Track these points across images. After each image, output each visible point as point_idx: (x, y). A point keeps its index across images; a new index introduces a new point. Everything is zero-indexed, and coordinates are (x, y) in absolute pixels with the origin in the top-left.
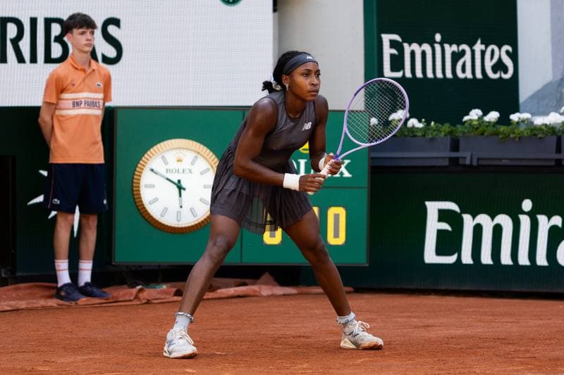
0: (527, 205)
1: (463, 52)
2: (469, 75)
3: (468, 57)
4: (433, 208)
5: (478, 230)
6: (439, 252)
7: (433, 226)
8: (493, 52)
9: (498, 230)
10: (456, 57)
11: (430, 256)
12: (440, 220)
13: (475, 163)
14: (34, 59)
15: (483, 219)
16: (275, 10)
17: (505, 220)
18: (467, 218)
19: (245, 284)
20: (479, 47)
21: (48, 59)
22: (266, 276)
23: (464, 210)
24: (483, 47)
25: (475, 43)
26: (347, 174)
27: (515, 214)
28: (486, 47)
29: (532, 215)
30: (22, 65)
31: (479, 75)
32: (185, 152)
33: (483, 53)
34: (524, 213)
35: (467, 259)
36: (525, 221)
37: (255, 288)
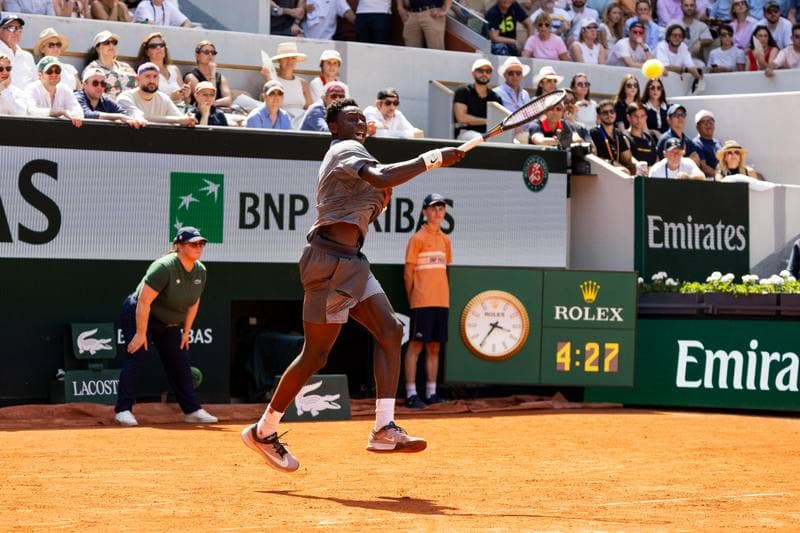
0: (754, 344)
1: (708, 230)
2: (712, 247)
3: (712, 234)
4: (684, 345)
5: (717, 362)
6: (688, 378)
7: (684, 359)
8: (730, 230)
9: (732, 363)
10: (703, 233)
11: (681, 381)
12: (689, 354)
13: (716, 313)
14: (388, 229)
15: (721, 354)
16: (568, 196)
17: (737, 355)
18: (709, 353)
19: (542, 400)
20: (720, 226)
21: (399, 229)
22: (559, 395)
23: (707, 348)
24: (723, 226)
25: (717, 223)
26: (620, 319)
27: (744, 350)
28: (726, 227)
29: (758, 352)
30: (379, 234)
31: (720, 247)
32: (500, 300)
33: (723, 231)
34: (751, 350)
35: (708, 384)
36: (752, 356)
37: (550, 402)
